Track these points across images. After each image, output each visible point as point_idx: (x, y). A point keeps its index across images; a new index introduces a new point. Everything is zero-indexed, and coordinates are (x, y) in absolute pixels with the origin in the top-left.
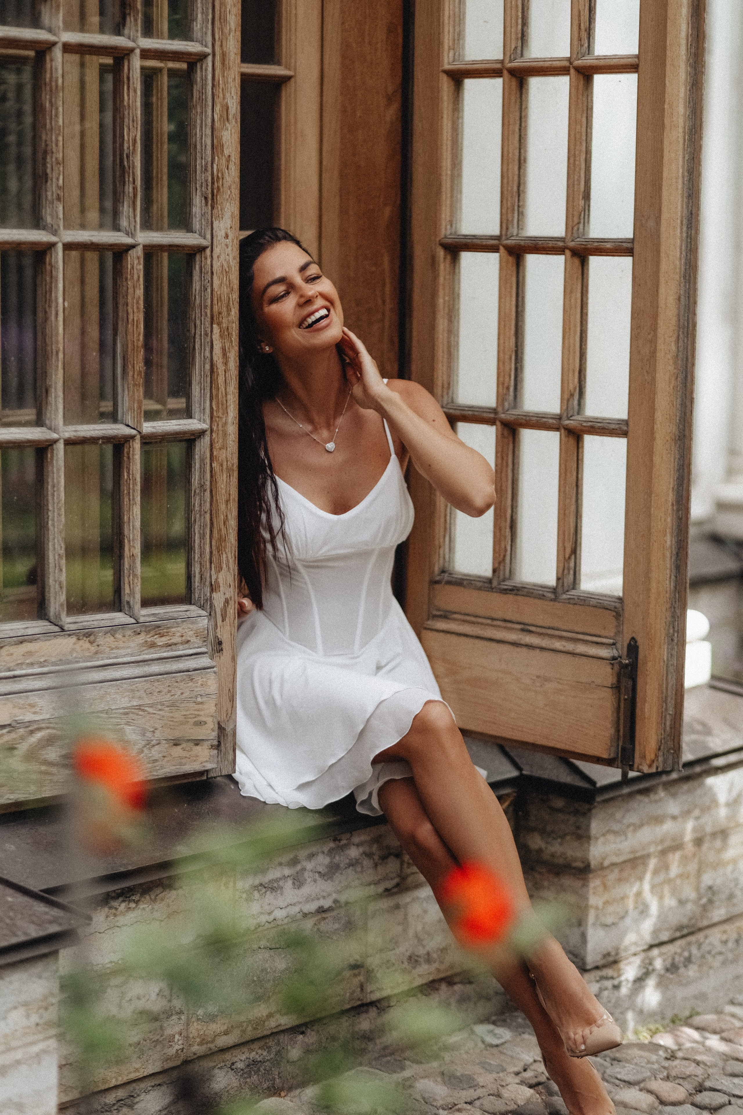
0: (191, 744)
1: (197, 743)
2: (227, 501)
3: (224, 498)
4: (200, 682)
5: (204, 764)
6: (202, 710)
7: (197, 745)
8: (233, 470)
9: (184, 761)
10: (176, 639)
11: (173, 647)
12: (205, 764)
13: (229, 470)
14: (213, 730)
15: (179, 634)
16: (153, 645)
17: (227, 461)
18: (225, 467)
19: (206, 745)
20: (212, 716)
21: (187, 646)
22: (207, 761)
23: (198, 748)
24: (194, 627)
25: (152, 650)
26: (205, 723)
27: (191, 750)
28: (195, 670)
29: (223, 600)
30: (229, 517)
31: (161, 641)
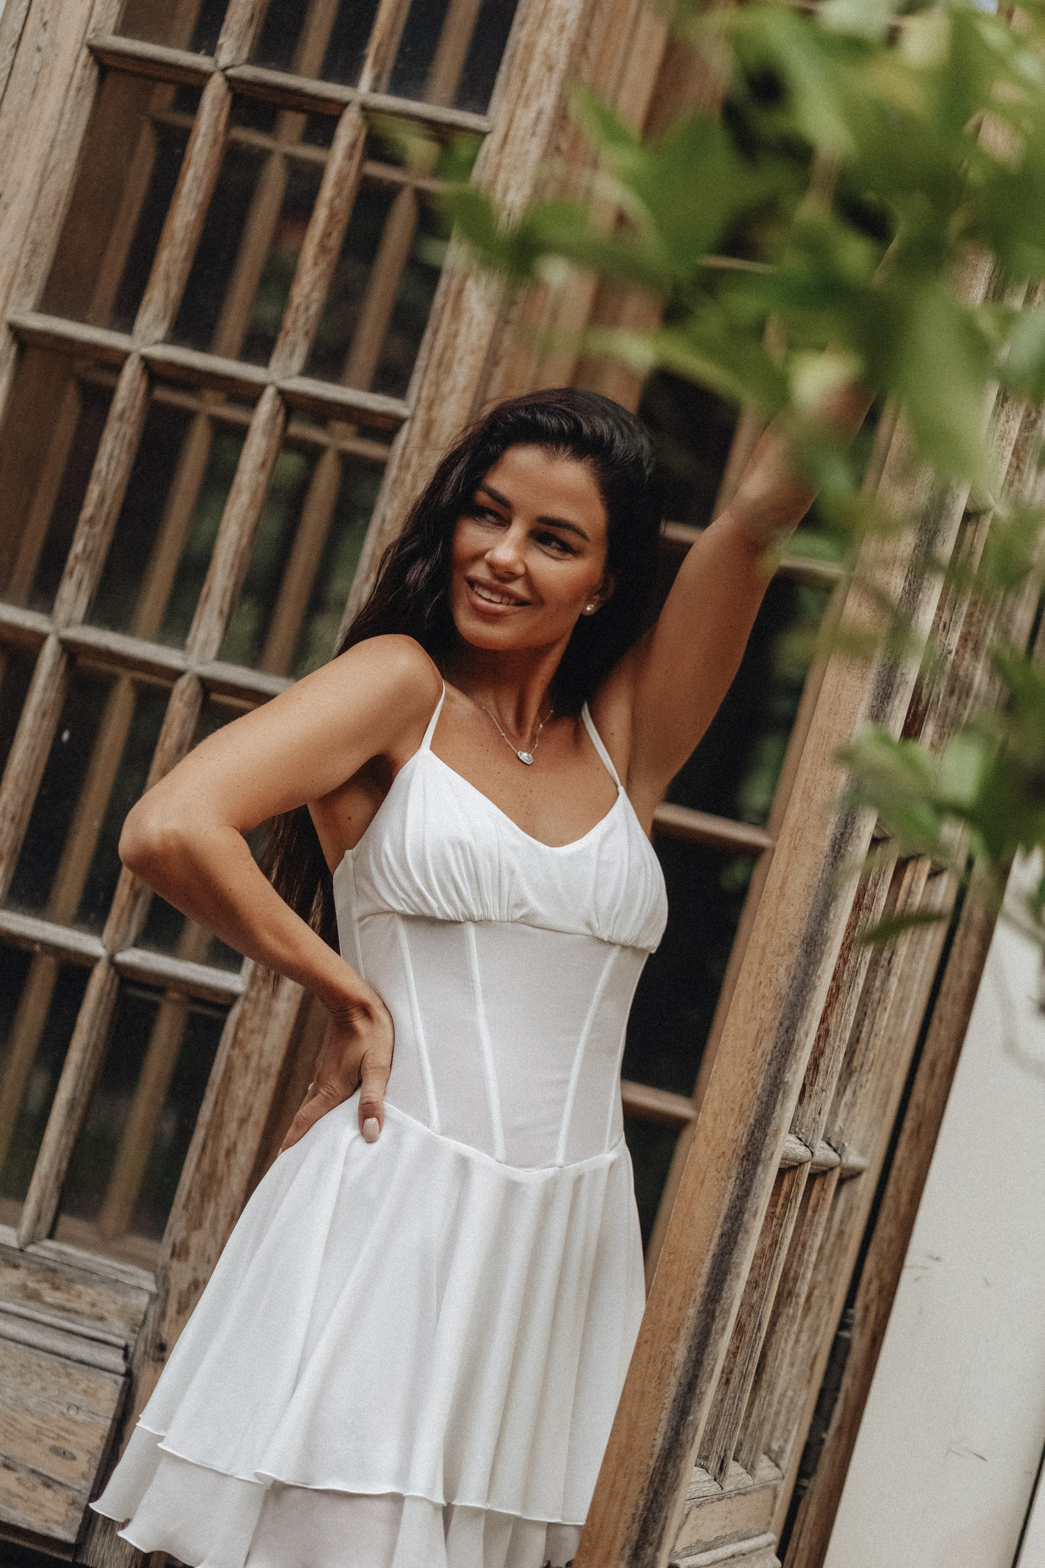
0: (37, 1481)
1: (48, 1482)
2: (243, 1121)
3: (237, 1114)
4: (83, 1386)
5: (51, 1525)
6: (73, 1433)
7: (47, 1486)
8: (268, 1075)
9: (14, 1500)
10: (82, 1305)
11: (73, 1316)
12: (54, 1527)
13: (262, 1073)
14: (84, 1476)
15: (89, 1299)
16: (34, 1296)
17: (261, 1056)
18: (253, 1063)
19: (63, 1495)
20: (89, 1452)
21: (99, 1325)
22: (57, 1522)
23: (49, 1493)
24: (120, 1299)
25: (31, 1304)
26: (74, 1458)
27: (34, 1489)
28: (82, 1362)
29: (189, 1278)
30: (240, 1147)
31: (50, 1296)
